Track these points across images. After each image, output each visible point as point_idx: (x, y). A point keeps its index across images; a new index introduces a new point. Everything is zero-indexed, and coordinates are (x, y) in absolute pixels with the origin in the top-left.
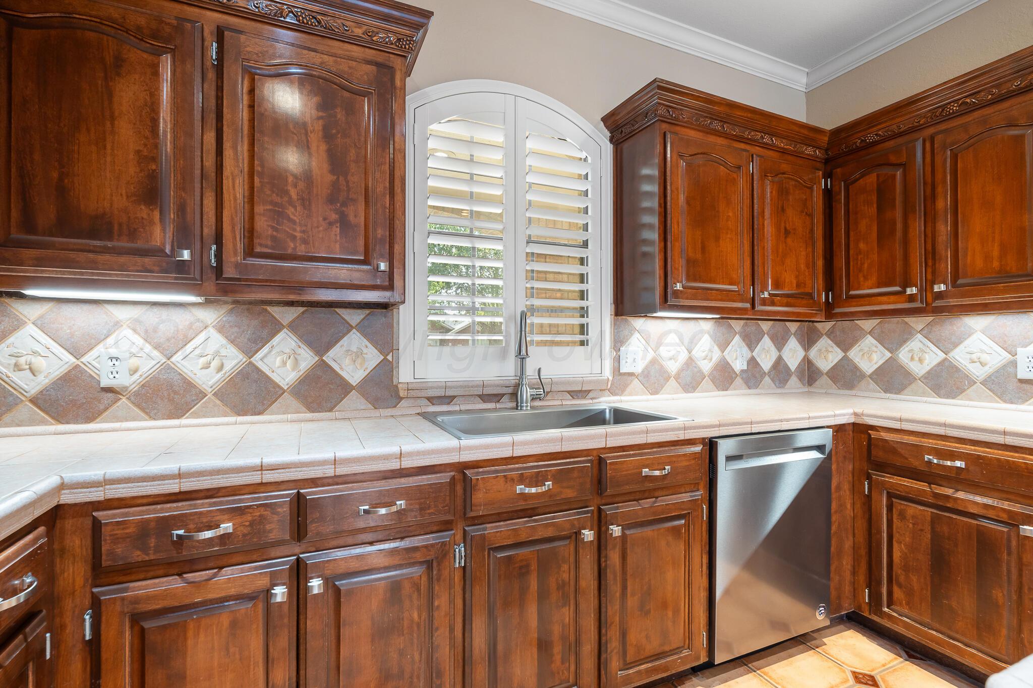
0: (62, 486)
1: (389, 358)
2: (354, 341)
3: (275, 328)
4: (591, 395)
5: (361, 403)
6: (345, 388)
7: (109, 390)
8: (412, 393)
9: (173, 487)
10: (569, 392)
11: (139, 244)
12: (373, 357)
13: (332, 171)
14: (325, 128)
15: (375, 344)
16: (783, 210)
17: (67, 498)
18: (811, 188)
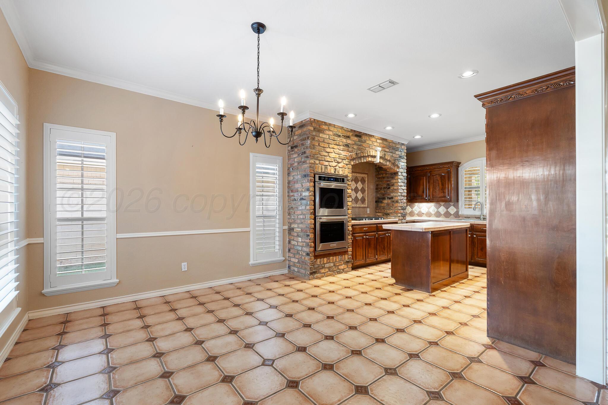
1: (458, 210)
2: (452, 207)
3: (441, 206)
5: (453, 217)
6: (451, 215)
7: (423, 213)
8: (461, 216)
11: (422, 198)
12: (455, 210)
13: (442, 186)
14: (441, 180)
15: (455, 208)
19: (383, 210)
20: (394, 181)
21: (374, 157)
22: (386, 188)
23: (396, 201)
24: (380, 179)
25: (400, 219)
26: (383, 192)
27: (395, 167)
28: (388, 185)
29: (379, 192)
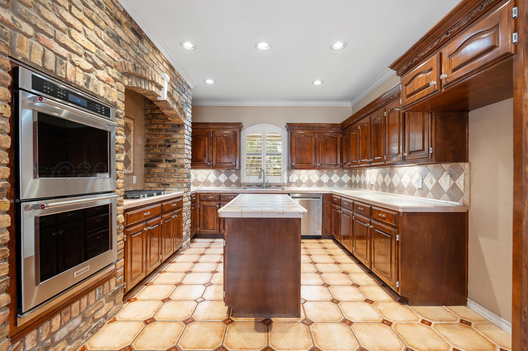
1: (240, 178)
2: (234, 175)
3: (221, 173)
4: (282, 186)
5: (235, 186)
6: (232, 183)
7: (200, 182)
8: (243, 184)
10: (276, 186)
11: (204, 163)
12: (237, 178)
13: (227, 150)
15: (237, 175)
16: (326, 144)
18: (336, 138)
19: (159, 178)
20: (178, 136)
21: (160, 87)
22: (163, 146)
23: (181, 166)
24: (154, 131)
25: (186, 191)
26: (159, 151)
27: (181, 115)
28: (168, 141)
29: (152, 151)
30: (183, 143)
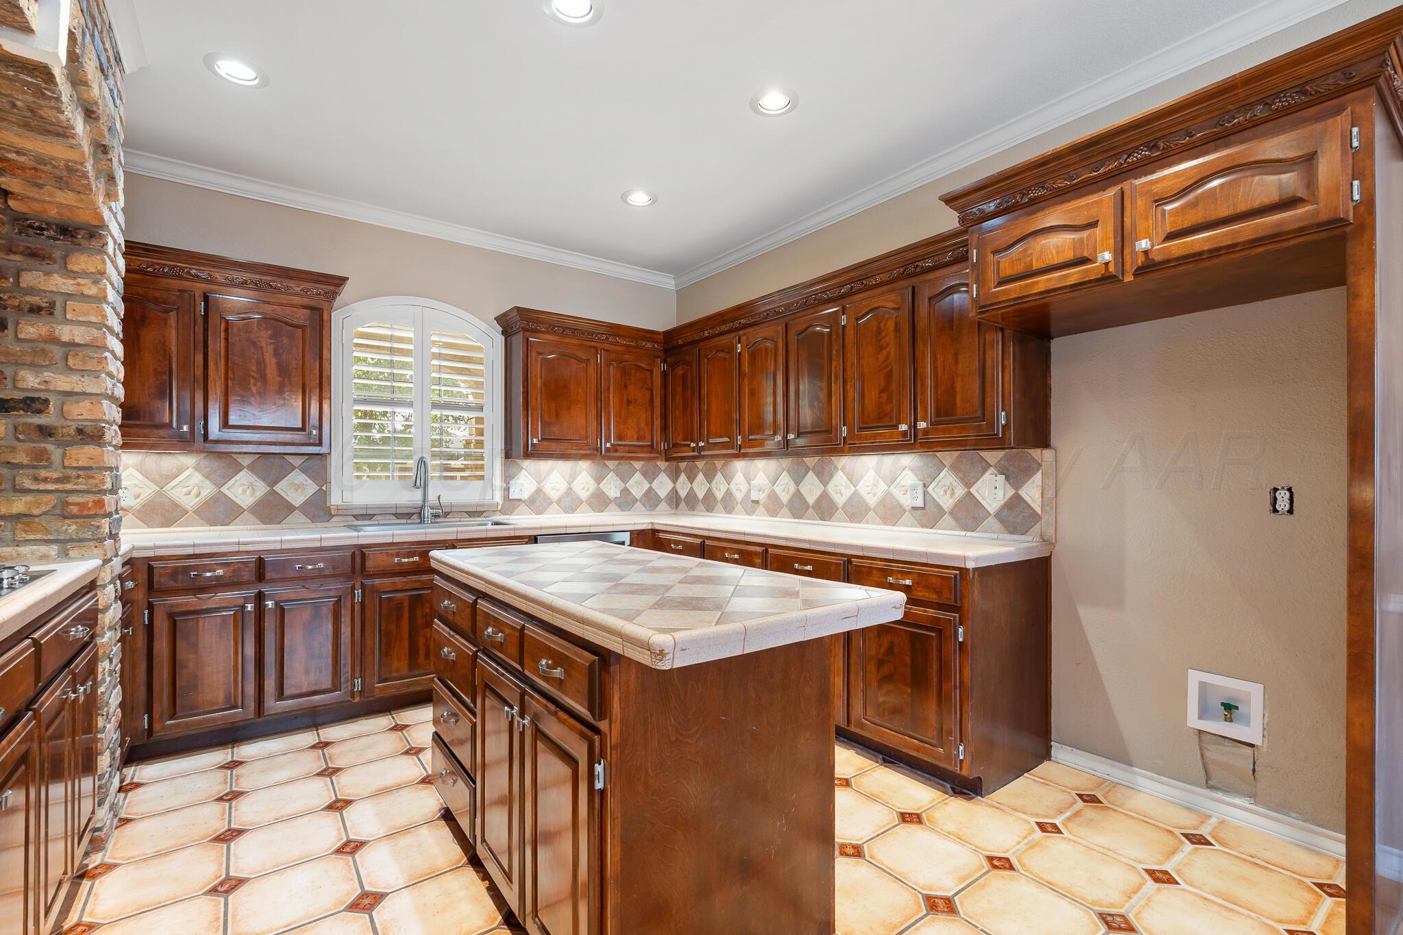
0: (133, 548)
1: (324, 488)
2: (298, 477)
3: (239, 469)
4: (484, 514)
5: (303, 519)
6: (290, 508)
8: (340, 512)
9: (190, 551)
10: (466, 512)
11: (152, 423)
12: (311, 488)
13: (279, 375)
15: (314, 479)
16: (626, 386)
17: (136, 554)
18: (651, 372)
20: (58, 283)
25: (107, 556)
30: (94, 319)
